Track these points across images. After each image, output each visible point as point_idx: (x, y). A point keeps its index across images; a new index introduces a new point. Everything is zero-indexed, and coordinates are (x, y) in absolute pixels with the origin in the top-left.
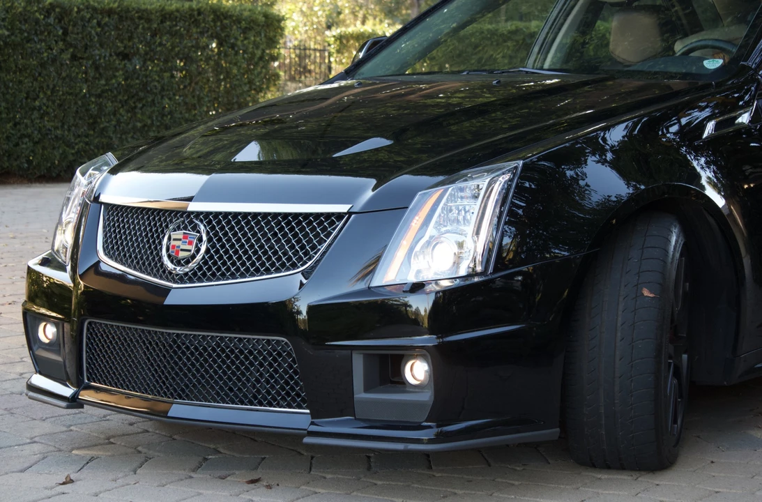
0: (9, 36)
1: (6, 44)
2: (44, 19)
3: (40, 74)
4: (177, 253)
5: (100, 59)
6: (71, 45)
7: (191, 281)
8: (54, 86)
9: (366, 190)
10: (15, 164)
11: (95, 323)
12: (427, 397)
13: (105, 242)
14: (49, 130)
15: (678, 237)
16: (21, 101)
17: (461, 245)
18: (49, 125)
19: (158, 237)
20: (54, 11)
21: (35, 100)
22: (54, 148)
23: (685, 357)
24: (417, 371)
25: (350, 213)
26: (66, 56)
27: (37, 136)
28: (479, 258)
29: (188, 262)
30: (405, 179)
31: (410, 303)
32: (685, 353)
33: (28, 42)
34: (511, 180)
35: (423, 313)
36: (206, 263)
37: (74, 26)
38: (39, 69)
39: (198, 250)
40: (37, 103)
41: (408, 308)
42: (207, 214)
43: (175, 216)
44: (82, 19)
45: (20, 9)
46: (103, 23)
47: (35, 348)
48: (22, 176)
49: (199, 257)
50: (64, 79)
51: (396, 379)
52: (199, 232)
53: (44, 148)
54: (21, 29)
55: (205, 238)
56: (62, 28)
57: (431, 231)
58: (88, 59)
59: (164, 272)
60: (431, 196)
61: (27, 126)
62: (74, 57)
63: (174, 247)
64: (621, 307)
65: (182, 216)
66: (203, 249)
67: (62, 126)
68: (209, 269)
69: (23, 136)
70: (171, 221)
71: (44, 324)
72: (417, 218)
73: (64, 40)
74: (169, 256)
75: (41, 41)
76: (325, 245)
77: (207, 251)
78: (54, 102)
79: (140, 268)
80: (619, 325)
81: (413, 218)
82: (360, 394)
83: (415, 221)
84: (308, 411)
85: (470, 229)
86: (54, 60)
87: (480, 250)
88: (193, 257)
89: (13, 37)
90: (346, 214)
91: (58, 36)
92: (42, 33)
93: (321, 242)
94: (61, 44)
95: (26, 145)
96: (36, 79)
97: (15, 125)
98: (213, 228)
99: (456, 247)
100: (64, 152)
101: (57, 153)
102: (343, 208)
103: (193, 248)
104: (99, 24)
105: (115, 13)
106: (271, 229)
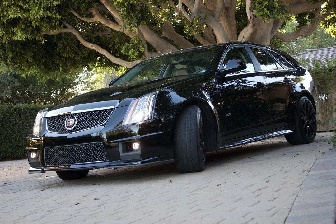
0: (4, 118)
1: (3, 120)
2: (14, 112)
3: (13, 128)
4: (69, 125)
5: (31, 123)
6: (22, 119)
7: (73, 131)
8: (18, 131)
9: (117, 103)
10: (7, 155)
11: (47, 148)
12: (139, 152)
13: (48, 127)
14: (17, 144)
15: (199, 111)
16: (8, 136)
17: (144, 113)
18: (17, 143)
19: (63, 122)
20: (16, 110)
21: (12, 136)
22: (19, 149)
23: (204, 143)
24: (136, 146)
25: (114, 108)
26: (21, 122)
27: (13, 146)
28: (149, 116)
29: (72, 127)
30: (127, 99)
31: (133, 130)
32: (204, 142)
33: (9, 119)
34: (155, 96)
35: (136, 133)
36: (77, 126)
37: (23, 114)
38: (13, 127)
39: (75, 123)
40: (13, 136)
41: (132, 132)
42: (76, 114)
43: (68, 116)
44: (25, 112)
45: (7, 110)
46: (31, 112)
47: (30, 160)
48: (9, 158)
49: (75, 125)
50: (20, 129)
51: (131, 150)
52: (74, 119)
53: (16, 150)
54: (7, 115)
55: (76, 120)
56: (19, 114)
57: (136, 111)
58: (27, 123)
59: (66, 131)
60: (135, 102)
61: (10, 143)
62: (23, 123)
63: (68, 124)
64: (187, 130)
65: (69, 115)
66: (76, 123)
67: (21, 143)
68: (78, 128)
69: (9, 146)
70: (67, 117)
71: (32, 153)
72: (132, 107)
73: (20, 118)
74: (67, 126)
75: (13, 118)
76: (109, 117)
77: (77, 123)
78: (18, 136)
79: (59, 131)
80: (187, 134)
81: (131, 107)
82: (121, 154)
83: (132, 108)
84: (108, 161)
85: (146, 109)
86: (17, 124)
87: (149, 114)
88: (74, 125)
89: (5, 118)
90: (113, 108)
91: (18, 117)
92: (13, 116)
93: (108, 116)
94: (19, 119)
95: (11, 149)
96: (12, 130)
97: (7, 143)
98: (78, 117)
99: (143, 113)
100: (22, 150)
101: (20, 151)
102: (113, 107)
103: (73, 123)
104: (30, 113)
105: (34, 109)
106: (94, 115)
